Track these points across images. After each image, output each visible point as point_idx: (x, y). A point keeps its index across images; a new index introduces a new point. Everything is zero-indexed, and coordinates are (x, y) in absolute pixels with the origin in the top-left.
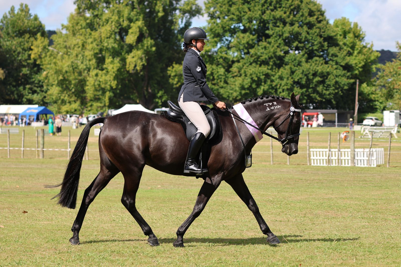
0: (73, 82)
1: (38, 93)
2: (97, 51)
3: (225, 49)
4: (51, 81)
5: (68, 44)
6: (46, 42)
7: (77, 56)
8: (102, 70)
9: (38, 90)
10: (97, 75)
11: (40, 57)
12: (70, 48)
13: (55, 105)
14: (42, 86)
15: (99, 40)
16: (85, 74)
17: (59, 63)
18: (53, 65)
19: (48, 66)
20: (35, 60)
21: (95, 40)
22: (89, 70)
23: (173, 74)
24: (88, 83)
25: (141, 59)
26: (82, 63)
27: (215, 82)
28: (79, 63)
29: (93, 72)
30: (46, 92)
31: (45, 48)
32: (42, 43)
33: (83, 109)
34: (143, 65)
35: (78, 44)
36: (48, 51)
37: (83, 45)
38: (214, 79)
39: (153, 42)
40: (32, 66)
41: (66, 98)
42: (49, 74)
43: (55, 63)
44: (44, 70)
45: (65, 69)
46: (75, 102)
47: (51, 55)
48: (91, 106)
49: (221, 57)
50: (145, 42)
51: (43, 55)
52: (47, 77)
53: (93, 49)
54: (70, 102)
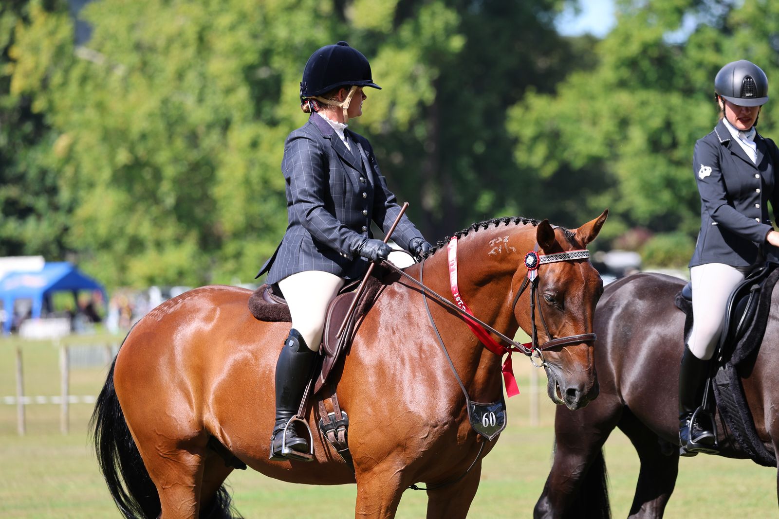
0: (170, 171)
1: (39, 217)
2: (251, 58)
3: (711, 34)
4: (87, 167)
5: (145, 35)
6: (65, 30)
7: (180, 76)
8: (273, 123)
9: (41, 203)
10: (254, 144)
11: (45, 83)
12: (152, 49)
13: (105, 257)
14: (53, 191)
15: (258, 18)
16: (211, 141)
17: (117, 106)
18: (91, 113)
19: (75, 117)
20: (27, 98)
21: (243, 17)
22: (226, 125)
23: (528, 132)
24: (222, 174)
25: (412, 79)
26: (201, 100)
27: (679, 154)
28: (190, 102)
29: (241, 135)
30: (70, 210)
31: (60, 52)
32: (52, 33)
33: (207, 269)
34: (421, 104)
35: (180, 34)
36: (74, 61)
37: (201, 39)
38: (674, 145)
39: (451, 17)
40: (16, 117)
41: (146, 230)
42: (79, 148)
43: (101, 107)
44: (60, 132)
45: (138, 125)
46: (178, 241)
47: (84, 79)
48: (238, 255)
49: (700, 65)
50: (425, 17)
51: (57, 79)
52: (70, 157)
53: (238, 51)
54: (159, 245)
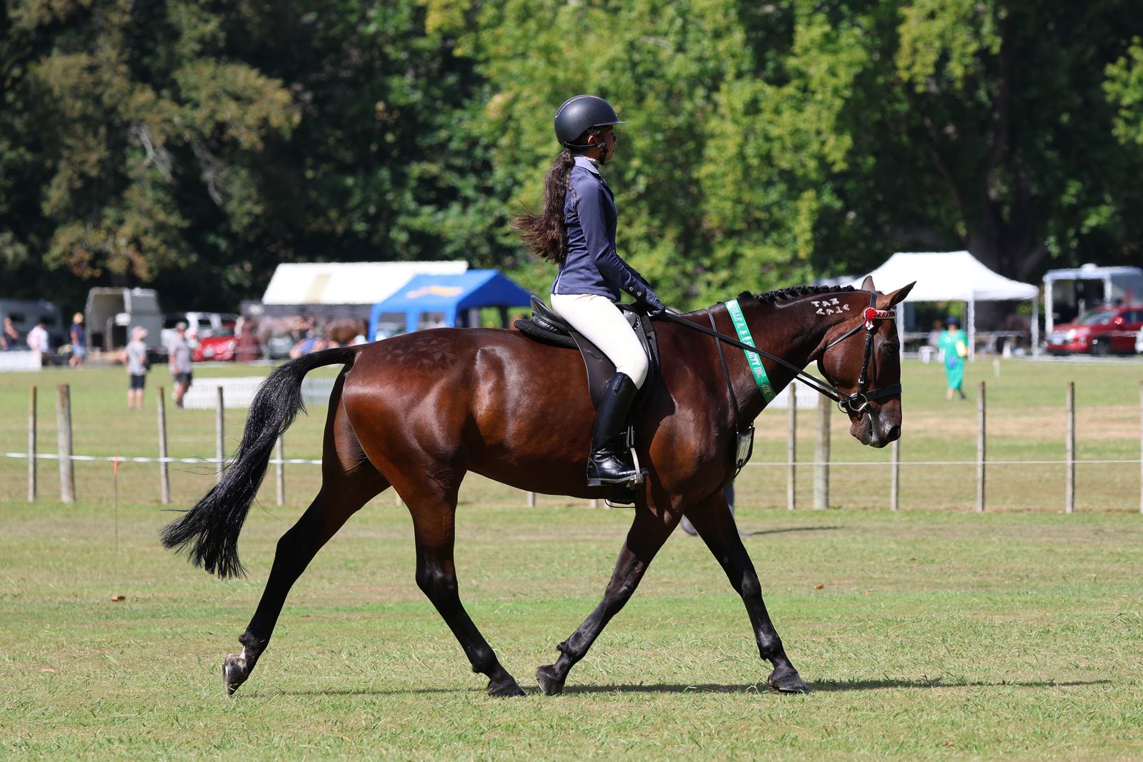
1: (467, 203)
4: (529, 139)
8: (780, 80)
9: (467, 186)
10: (753, 108)
11: (471, 25)
14: (486, 167)
16: (696, 102)
17: (569, 51)
18: (535, 61)
19: (515, 67)
20: (449, 35)
22: (714, 81)
23: (1130, 98)
25: (974, 22)
26: (680, 49)
28: (666, 49)
29: (735, 94)
30: (506, 196)
34: (983, 54)
40: (433, 66)
42: (520, 108)
43: (548, 52)
44: (496, 89)
45: (598, 77)
48: (734, 259)
51: (487, 13)
52: (507, 122)
